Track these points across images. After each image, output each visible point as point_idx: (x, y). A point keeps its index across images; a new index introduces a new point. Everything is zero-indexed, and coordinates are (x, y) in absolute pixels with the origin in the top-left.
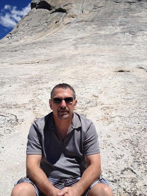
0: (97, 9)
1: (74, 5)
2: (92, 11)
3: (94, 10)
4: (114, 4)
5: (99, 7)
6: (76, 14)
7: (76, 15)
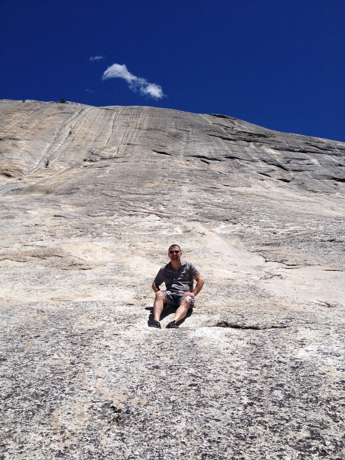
0: (96, 161)
1: (24, 142)
2: (78, 165)
3: (87, 163)
4: (155, 157)
5: (103, 159)
6: (22, 168)
7: (20, 171)
